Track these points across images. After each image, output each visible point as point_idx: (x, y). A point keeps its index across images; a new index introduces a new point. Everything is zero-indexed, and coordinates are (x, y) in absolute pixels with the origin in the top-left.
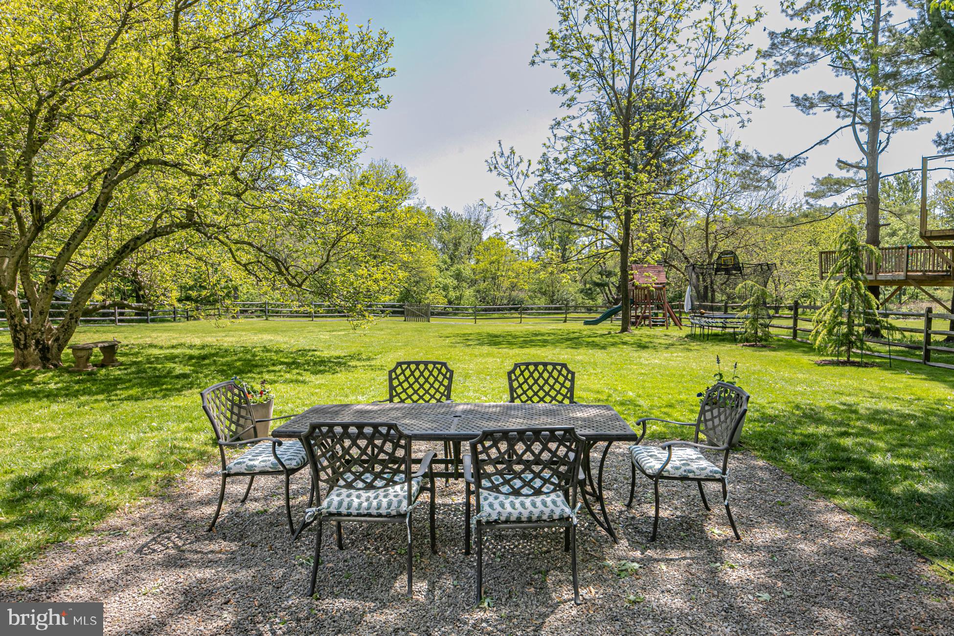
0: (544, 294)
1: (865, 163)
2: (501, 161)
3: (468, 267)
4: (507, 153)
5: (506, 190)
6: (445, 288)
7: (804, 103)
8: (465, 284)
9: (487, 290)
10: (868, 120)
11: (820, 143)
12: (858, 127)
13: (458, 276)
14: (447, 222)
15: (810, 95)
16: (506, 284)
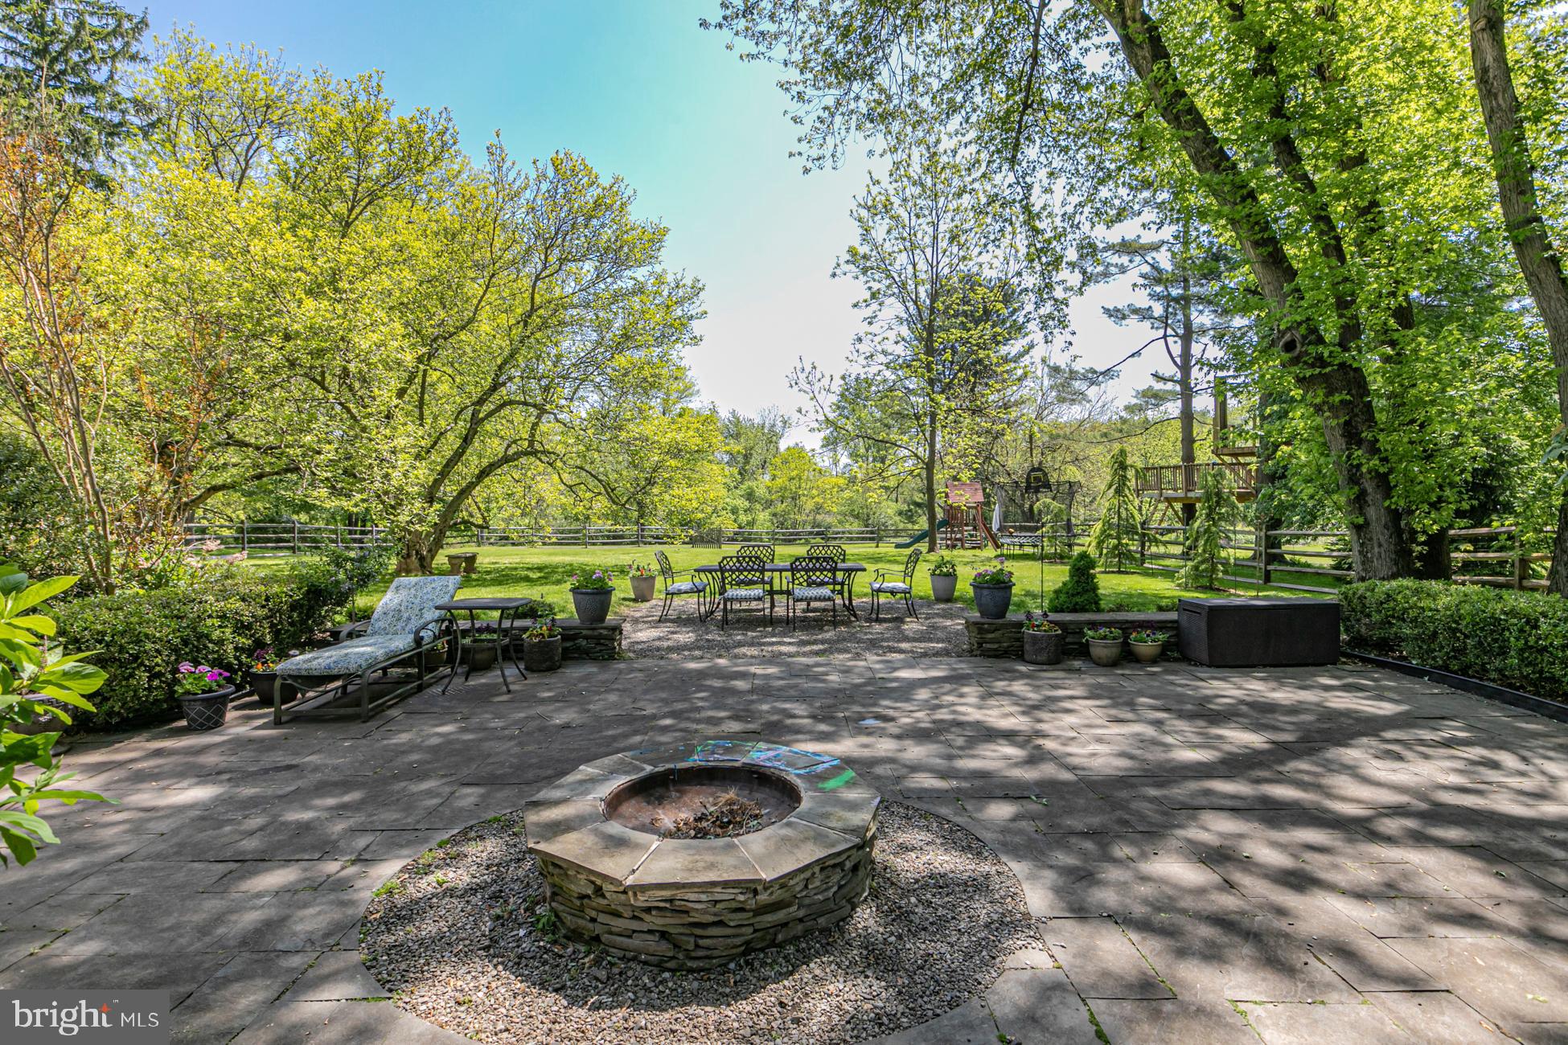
0: (857, 517)
1: (1179, 376)
2: (802, 376)
3: (762, 484)
4: (808, 369)
5: (808, 405)
6: (734, 511)
7: (1117, 314)
8: (758, 506)
9: (786, 513)
10: (1181, 331)
11: (1133, 355)
12: (1170, 340)
13: (750, 496)
14: (735, 430)
15: (1120, 307)
16: (809, 505)
